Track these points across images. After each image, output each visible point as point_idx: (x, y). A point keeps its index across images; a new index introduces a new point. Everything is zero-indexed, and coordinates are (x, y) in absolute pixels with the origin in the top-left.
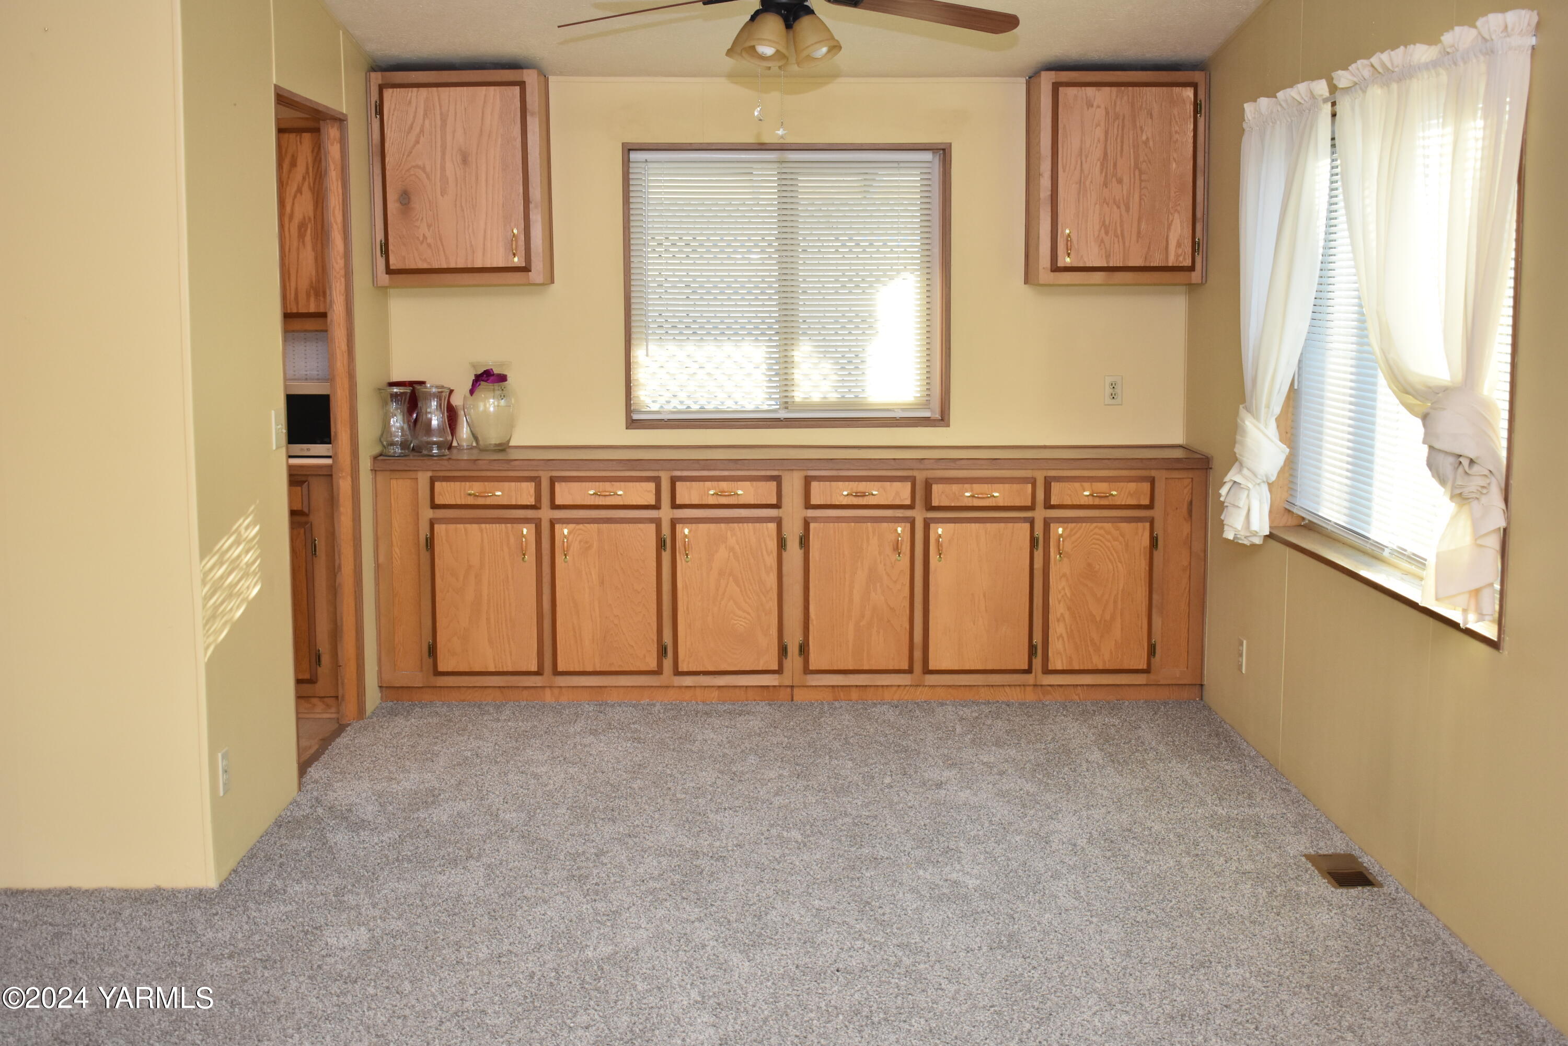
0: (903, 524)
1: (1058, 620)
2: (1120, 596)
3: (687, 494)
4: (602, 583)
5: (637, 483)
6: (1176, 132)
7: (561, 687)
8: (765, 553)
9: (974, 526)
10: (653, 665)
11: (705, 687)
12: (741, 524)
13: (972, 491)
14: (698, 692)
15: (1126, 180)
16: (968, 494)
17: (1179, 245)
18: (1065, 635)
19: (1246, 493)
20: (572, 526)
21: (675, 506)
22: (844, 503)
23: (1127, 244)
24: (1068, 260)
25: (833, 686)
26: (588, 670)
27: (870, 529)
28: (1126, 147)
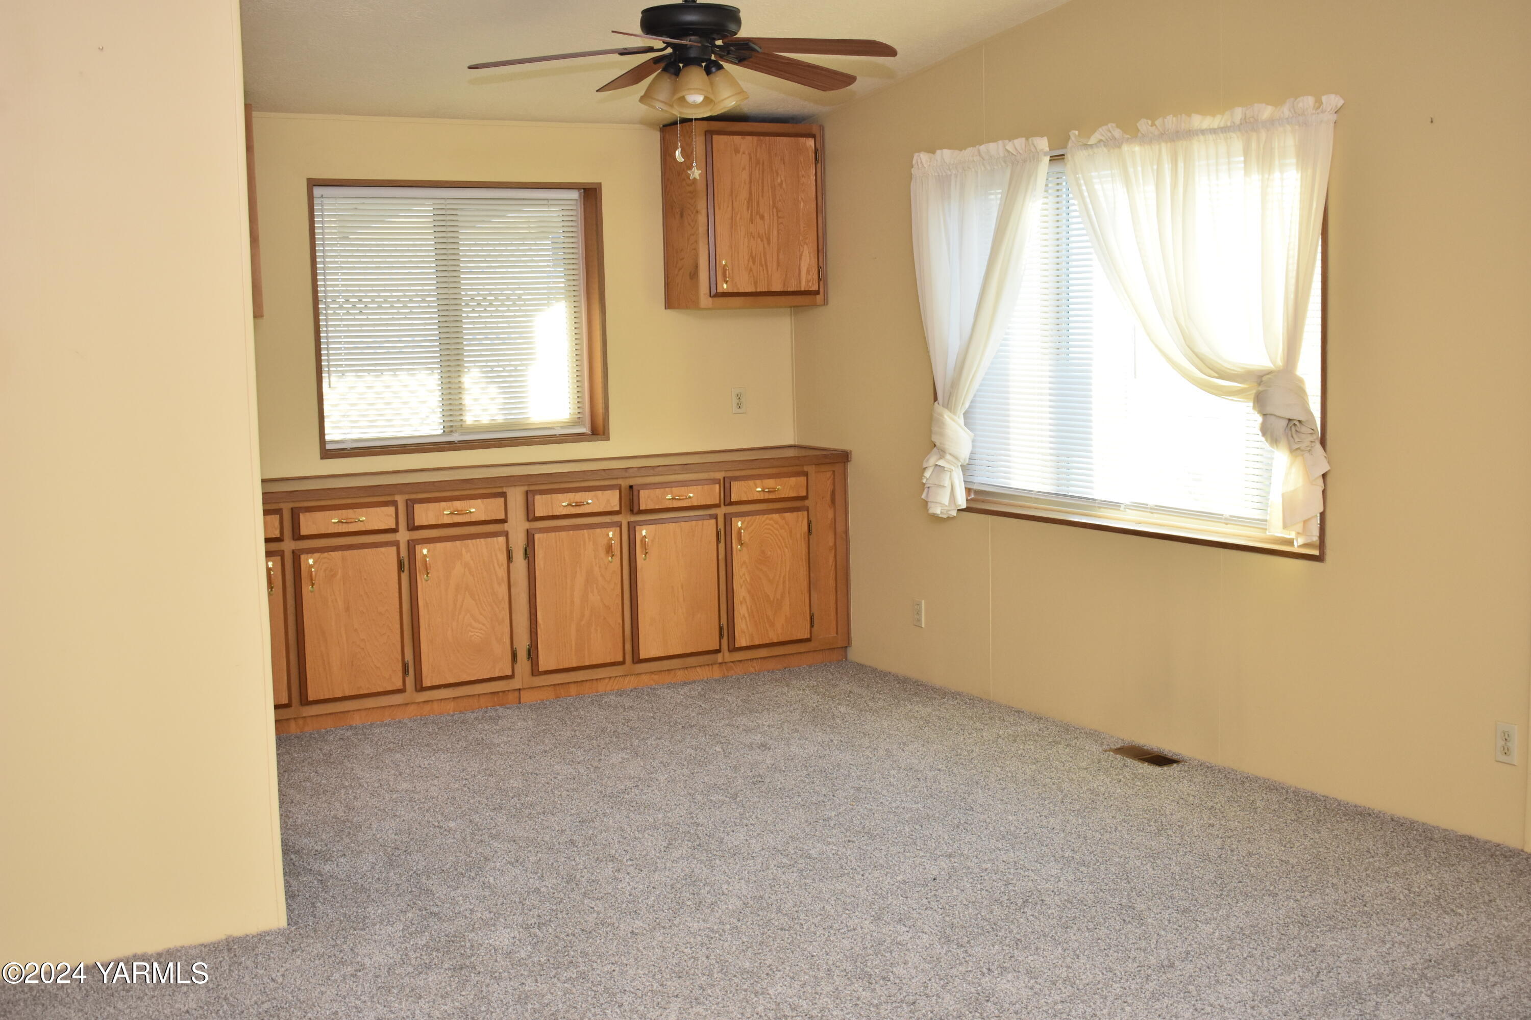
0: (614, 529)
1: (741, 603)
2: (787, 577)
3: (425, 514)
4: (347, 609)
5: (378, 509)
6: (803, 176)
7: (305, 717)
8: (496, 565)
9: (672, 526)
10: (399, 685)
11: (442, 700)
12: (474, 541)
13: (672, 494)
14: (436, 705)
15: (766, 216)
16: (669, 497)
17: (808, 272)
18: (747, 615)
19: (949, 474)
20: (317, 555)
21: (412, 527)
22: (564, 513)
23: (769, 273)
24: (725, 286)
25: (554, 685)
26: (337, 696)
27: (586, 535)
28: (766, 188)
